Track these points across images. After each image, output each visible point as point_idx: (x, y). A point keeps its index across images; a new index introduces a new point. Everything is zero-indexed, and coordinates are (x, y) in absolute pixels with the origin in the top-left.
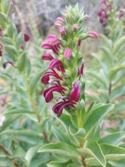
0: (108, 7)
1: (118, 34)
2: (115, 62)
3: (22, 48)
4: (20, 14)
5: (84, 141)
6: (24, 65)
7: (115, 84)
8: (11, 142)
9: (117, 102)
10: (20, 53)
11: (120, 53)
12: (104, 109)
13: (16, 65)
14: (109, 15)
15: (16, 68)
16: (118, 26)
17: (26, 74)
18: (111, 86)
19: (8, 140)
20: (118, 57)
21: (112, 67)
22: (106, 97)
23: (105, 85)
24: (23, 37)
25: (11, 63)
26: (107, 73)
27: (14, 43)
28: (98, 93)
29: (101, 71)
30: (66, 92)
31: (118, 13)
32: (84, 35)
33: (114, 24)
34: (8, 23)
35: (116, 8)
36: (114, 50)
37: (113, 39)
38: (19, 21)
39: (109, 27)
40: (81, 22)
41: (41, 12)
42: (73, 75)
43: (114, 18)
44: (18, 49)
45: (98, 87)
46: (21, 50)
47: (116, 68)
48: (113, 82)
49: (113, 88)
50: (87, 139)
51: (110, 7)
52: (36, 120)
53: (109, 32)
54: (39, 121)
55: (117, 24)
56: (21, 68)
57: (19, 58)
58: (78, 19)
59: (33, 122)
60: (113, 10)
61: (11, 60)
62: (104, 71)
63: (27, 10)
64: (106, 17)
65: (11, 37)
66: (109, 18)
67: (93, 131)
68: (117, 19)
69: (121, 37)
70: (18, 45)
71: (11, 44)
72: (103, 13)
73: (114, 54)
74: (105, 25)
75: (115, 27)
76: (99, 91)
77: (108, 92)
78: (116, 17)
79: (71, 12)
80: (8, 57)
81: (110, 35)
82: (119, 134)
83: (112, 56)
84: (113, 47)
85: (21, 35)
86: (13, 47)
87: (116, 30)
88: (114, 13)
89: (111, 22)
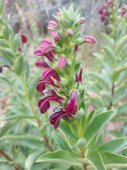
0: (109, 4)
1: (120, 32)
2: (118, 61)
3: (20, 50)
4: (21, 12)
5: (85, 149)
6: (21, 68)
7: (118, 85)
8: (11, 147)
9: (120, 104)
10: (18, 55)
11: (123, 52)
12: (105, 116)
13: (13, 69)
14: (111, 13)
15: (13, 71)
16: (120, 24)
17: (25, 78)
18: (113, 87)
19: (8, 145)
20: (121, 56)
21: (115, 68)
22: (108, 98)
23: (108, 86)
24: (21, 38)
25: (8, 67)
26: (110, 73)
27: (11, 45)
28: (100, 95)
29: (104, 71)
30: (63, 102)
31: (120, 10)
32: (80, 40)
33: (116, 22)
34: (3, 25)
35: (118, 5)
36: (117, 50)
37: (116, 38)
38: (19, 19)
39: (111, 26)
40: (76, 25)
41: (42, 9)
42: (70, 83)
43: (116, 16)
44: (15, 51)
45: (101, 89)
46: (18, 52)
47: (118, 68)
48: (116, 83)
49: (116, 89)
50: (88, 147)
51: (111, 4)
52: (36, 124)
53: (111, 31)
54: (40, 126)
55: (119, 22)
56: (19, 72)
57: (16, 61)
58: (72, 22)
59: (33, 126)
60: (114, 8)
61: (8, 64)
62: (107, 71)
63: (28, 7)
64: (108, 14)
65: (7, 39)
66: (111, 16)
67: (95, 138)
68: (119, 17)
69: (123, 35)
70: (14, 47)
71: (7, 46)
72: (104, 10)
73: (116, 54)
74: (106, 24)
75: (117, 26)
76: (101, 93)
77: (110, 93)
78: (118, 15)
79: (65, 15)
80: (5, 61)
81: (112, 33)
82: (123, 140)
83: (114, 56)
84: (115, 47)
85: (18, 37)
86: (9, 50)
87: (118, 28)
88: (116, 10)
89: (113, 20)
